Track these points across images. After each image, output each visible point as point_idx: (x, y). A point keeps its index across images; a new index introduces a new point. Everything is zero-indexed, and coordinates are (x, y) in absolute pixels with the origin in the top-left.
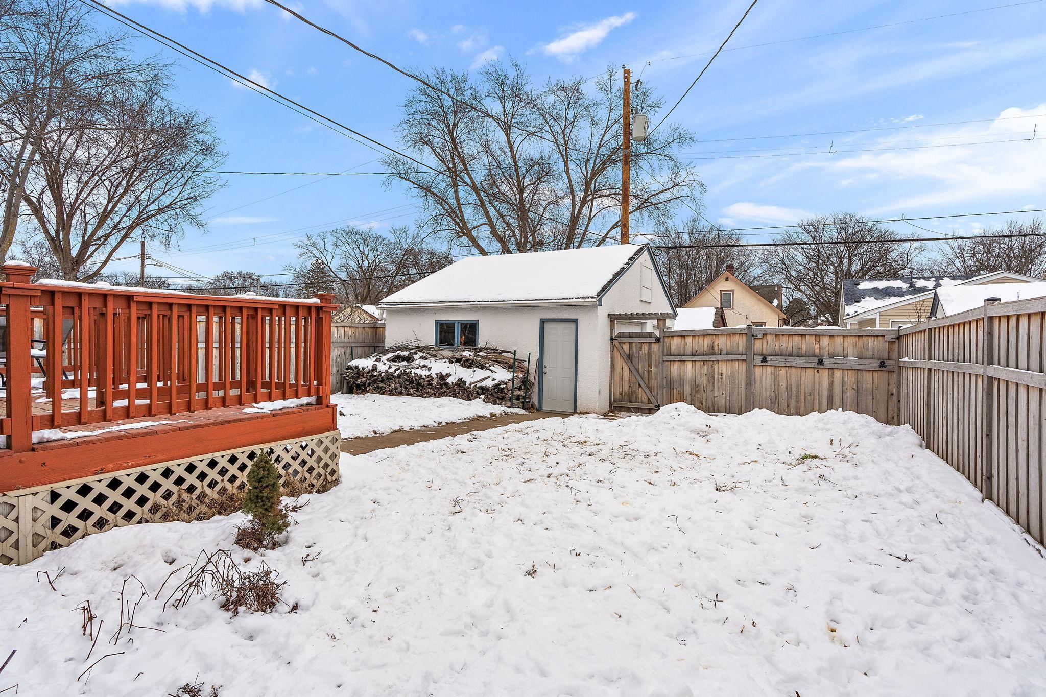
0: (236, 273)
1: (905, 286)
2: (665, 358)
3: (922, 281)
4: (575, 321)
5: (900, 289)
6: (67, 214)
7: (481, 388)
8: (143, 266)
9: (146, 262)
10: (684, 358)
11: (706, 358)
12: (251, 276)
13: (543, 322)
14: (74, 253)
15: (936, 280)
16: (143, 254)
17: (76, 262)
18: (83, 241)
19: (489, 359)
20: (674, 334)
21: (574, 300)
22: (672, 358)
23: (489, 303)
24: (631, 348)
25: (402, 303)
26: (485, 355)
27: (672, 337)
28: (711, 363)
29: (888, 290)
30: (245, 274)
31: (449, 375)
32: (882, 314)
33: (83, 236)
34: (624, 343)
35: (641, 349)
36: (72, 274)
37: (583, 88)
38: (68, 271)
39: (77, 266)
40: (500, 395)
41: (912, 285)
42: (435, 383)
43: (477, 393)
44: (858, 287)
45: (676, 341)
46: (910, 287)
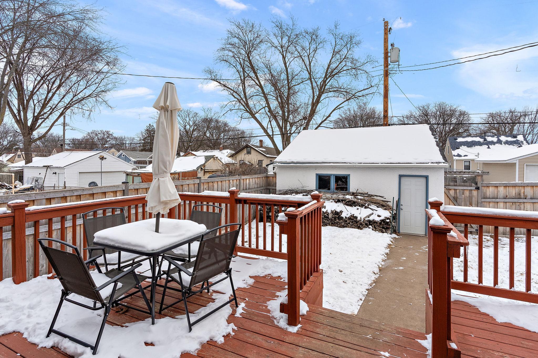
0: (99, 131)
1: (482, 140)
2: (483, 200)
3: (490, 137)
4: (427, 177)
5: (479, 142)
6: (27, 100)
7: (369, 221)
8: (64, 130)
9: (66, 128)
10: (498, 200)
11: (516, 200)
12: (107, 132)
13: (401, 176)
14: (29, 124)
15: (497, 137)
16: (64, 123)
17: (31, 129)
18: (34, 116)
19: (366, 201)
20: (490, 185)
21: (430, 164)
22: (488, 200)
23: (362, 164)
24: (456, 193)
25: (293, 163)
26: (363, 198)
27: (487, 186)
28: (519, 204)
29: (473, 142)
30: (105, 132)
31: (341, 212)
32: (520, 161)
33: (34, 114)
34: (451, 189)
35: (463, 194)
36: (28, 136)
37: (320, 33)
38: (26, 135)
39: (31, 132)
40: (385, 226)
41: (485, 140)
42: (330, 216)
43: (366, 224)
44: (457, 141)
45: (491, 189)
46: (484, 141)
